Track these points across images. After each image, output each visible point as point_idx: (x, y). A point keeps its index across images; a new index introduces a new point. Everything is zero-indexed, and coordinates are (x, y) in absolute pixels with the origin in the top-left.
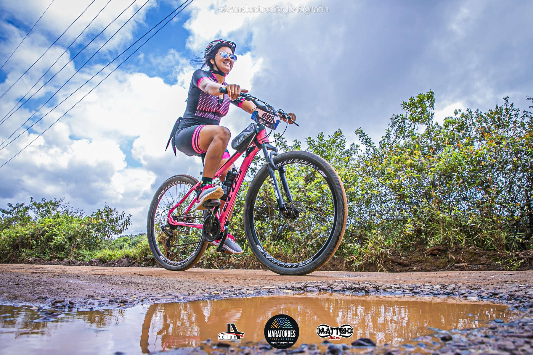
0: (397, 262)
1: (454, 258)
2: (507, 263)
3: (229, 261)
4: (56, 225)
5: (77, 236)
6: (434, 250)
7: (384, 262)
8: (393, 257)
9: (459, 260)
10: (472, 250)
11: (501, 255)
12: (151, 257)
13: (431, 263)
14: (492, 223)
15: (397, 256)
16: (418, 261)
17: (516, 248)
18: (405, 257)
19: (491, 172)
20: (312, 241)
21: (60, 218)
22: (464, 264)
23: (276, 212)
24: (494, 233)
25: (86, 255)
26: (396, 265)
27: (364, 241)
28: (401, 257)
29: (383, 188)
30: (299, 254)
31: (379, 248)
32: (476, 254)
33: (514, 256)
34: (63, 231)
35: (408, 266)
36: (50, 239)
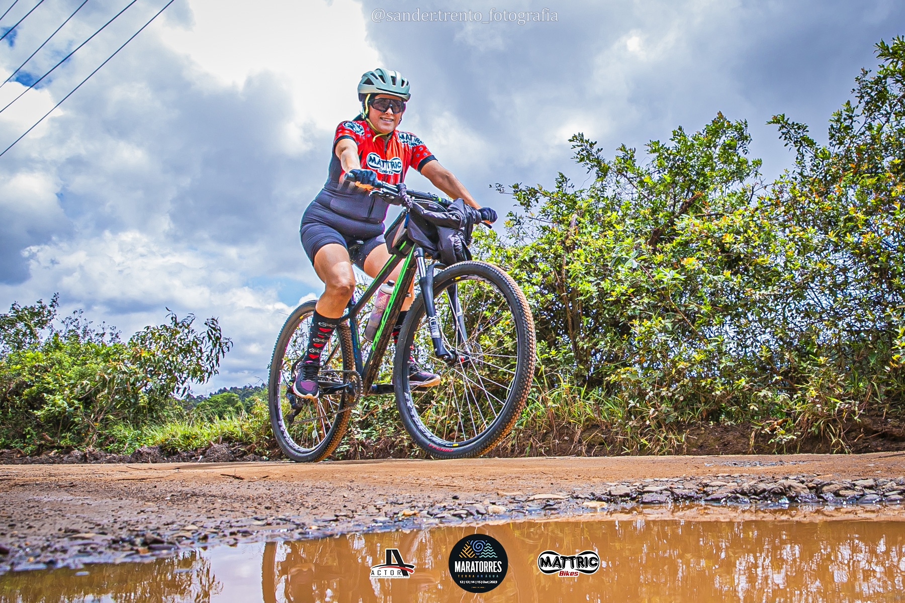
0: (876, 432)
7: (847, 433)
8: (868, 421)
15: (877, 416)
23: (585, 319)
26: (875, 439)
27: (797, 384)
28: (886, 418)
31: (833, 400)
36: (37, 401)
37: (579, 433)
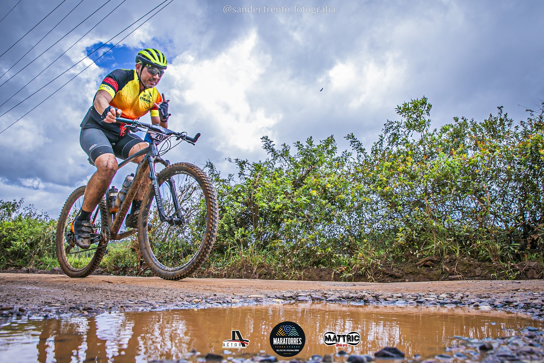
0: (388, 274)
1: (448, 269)
2: (502, 275)
3: (208, 271)
4: (17, 229)
5: (39, 242)
6: (427, 261)
7: (375, 274)
8: (384, 269)
9: (453, 271)
10: (467, 261)
11: (497, 267)
12: (122, 266)
13: (424, 274)
14: (487, 233)
15: (389, 267)
16: (411, 273)
17: (511, 259)
18: (397, 268)
19: (484, 180)
20: (298, 251)
21: (21, 221)
22: (458, 276)
23: (261, 219)
24: (488, 244)
25: (49, 262)
26: (387, 277)
27: (354, 251)
28: (393, 268)
29: (375, 196)
30: (284, 264)
31: (369, 259)
32: (470, 265)
33: (509, 268)
34: (23, 236)
35: (400, 278)
36: (8, 244)
37: (255, 269)
